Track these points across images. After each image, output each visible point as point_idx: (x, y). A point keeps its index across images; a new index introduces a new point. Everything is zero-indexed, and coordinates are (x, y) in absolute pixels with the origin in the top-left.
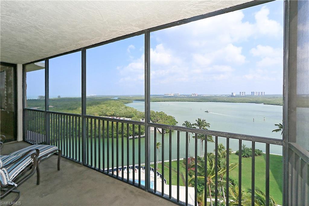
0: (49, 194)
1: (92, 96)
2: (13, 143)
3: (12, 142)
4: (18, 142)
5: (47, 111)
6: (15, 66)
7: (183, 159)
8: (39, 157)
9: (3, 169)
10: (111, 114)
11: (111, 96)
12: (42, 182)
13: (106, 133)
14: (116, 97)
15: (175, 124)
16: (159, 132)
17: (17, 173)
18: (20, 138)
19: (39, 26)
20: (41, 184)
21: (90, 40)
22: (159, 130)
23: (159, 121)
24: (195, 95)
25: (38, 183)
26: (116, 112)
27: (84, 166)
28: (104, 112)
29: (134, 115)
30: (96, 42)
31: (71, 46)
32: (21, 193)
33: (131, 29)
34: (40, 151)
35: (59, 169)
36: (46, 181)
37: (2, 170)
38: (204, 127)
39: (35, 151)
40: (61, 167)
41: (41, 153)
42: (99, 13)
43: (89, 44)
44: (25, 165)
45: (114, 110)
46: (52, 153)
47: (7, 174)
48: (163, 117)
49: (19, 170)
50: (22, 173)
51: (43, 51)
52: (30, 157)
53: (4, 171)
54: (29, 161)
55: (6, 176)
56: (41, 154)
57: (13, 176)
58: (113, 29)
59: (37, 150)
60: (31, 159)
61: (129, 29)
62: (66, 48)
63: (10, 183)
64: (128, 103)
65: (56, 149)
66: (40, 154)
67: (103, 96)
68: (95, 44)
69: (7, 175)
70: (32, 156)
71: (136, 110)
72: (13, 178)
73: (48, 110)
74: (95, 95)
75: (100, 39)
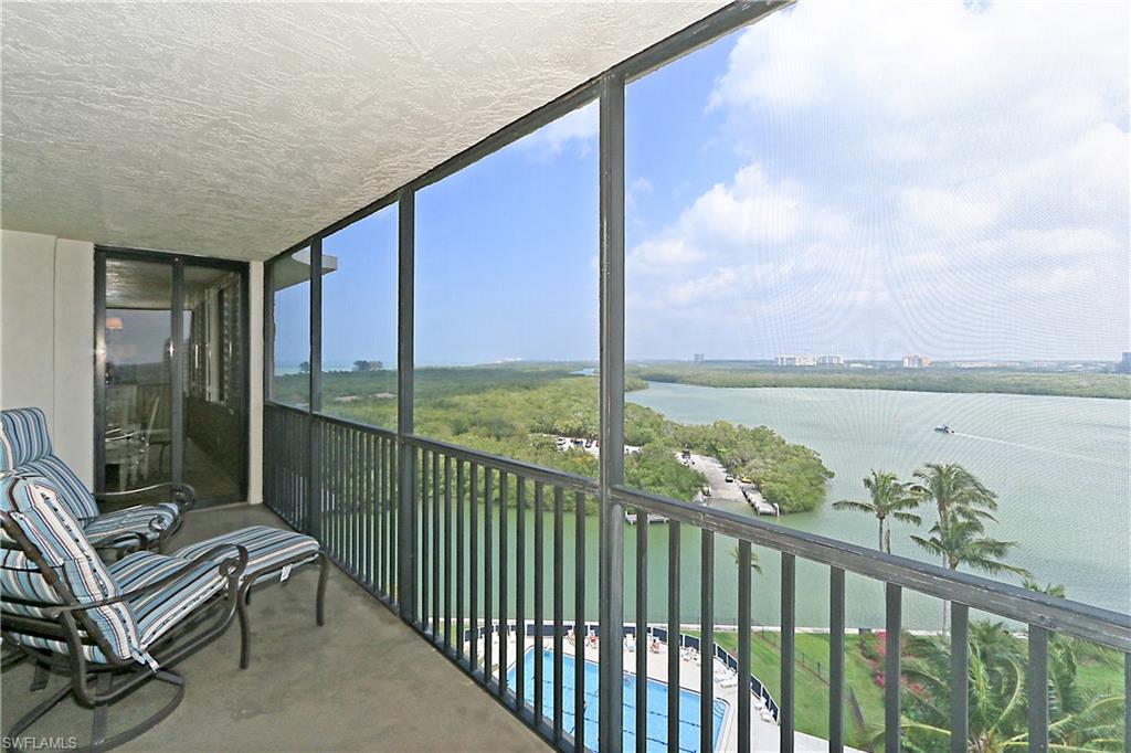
0: (260, 712)
1: (512, 364)
2: (236, 508)
3: (234, 505)
4: (249, 506)
5: (315, 413)
6: (242, 268)
7: (856, 631)
8: (248, 571)
9: (114, 606)
10: (571, 429)
11: (570, 363)
12: (259, 659)
13: (552, 495)
14: (588, 367)
15: (821, 482)
16: (753, 505)
17: (167, 621)
18: (256, 495)
19: (234, 118)
20: (253, 667)
21: (413, 150)
22: (753, 501)
23: (752, 463)
24: (920, 361)
25: (243, 664)
26: (586, 421)
27: (402, 623)
28: (548, 420)
29: (654, 435)
30: (434, 157)
31: (362, 183)
32: (187, 690)
33: (542, 81)
34: (250, 555)
35: (320, 622)
36: (270, 657)
37: (112, 608)
38: (966, 502)
39: (234, 553)
40: (326, 616)
41: (254, 562)
42: (393, 28)
43: (415, 168)
44: (198, 598)
45: (580, 414)
46: (298, 561)
47: (129, 623)
48: (767, 448)
49: (176, 614)
50: (185, 623)
51: (293, 211)
52: (216, 570)
53: (118, 611)
54: (213, 583)
55: (127, 630)
56: (253, 565)
57: (154, 633)
58: (474, 90)
59: (242, 550)
60: (220, 577)
61: (532, 82)
62: (352, 194)
63: (136, 657)
64: (631, 390)
65: (312, 548)
66: (249, 564)
67: (540, 363)
68: (435, 168)
69: (131, 628)
70: (223, 567)
71: (660, 416)
72: (153, 639)
73: (320, 410)
74: (519, 359)
75: (443, 144)
